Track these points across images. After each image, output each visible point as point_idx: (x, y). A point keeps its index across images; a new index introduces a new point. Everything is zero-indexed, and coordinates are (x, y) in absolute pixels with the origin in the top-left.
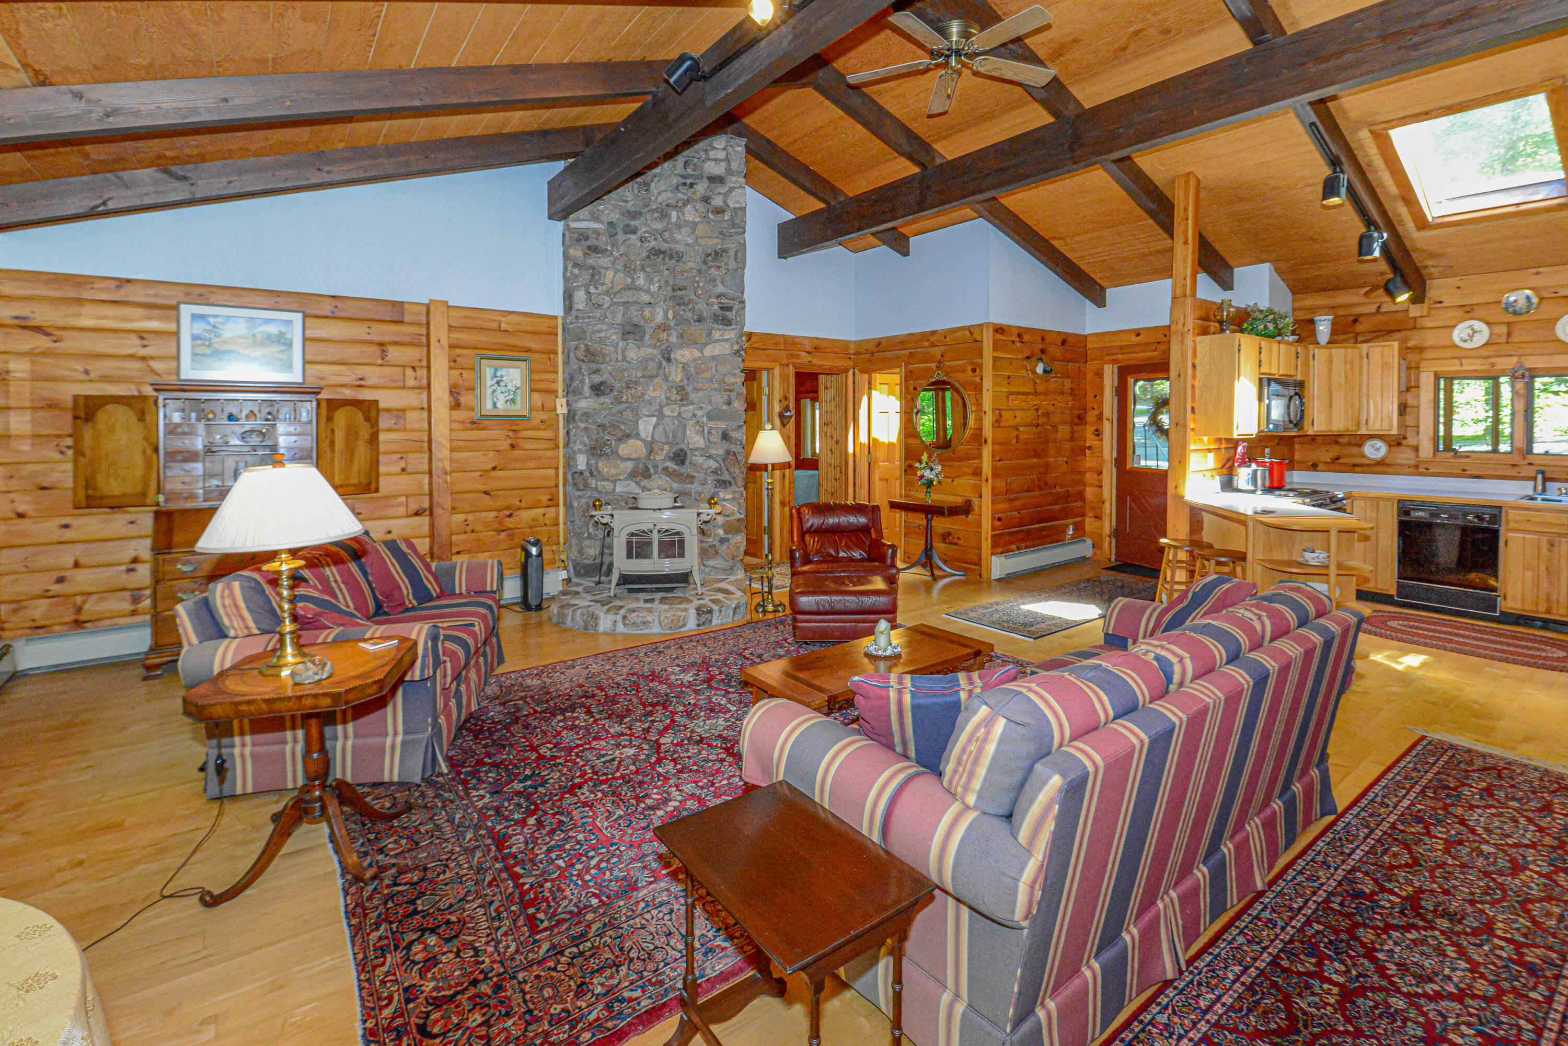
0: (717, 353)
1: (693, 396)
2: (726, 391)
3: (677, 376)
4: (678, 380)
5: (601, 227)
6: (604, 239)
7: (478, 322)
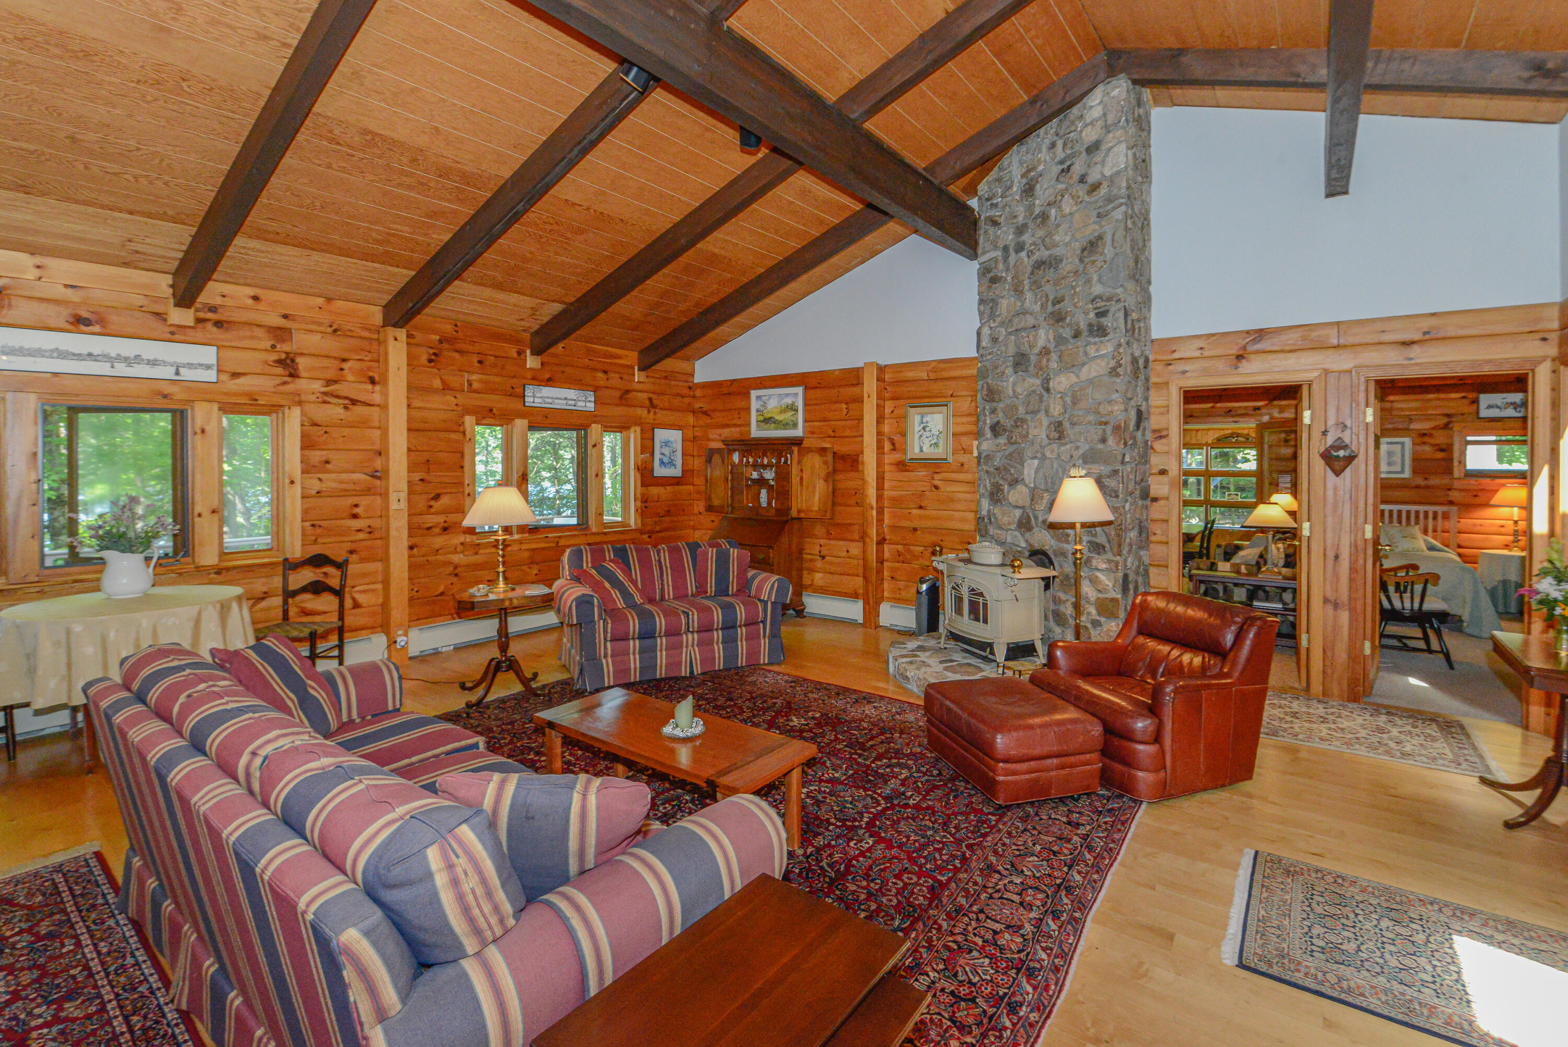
0: (1094, 374)
1: (1070, 431)
2: (1101, 423)
3: (1056, 410)
4: (1056, 413)
5: (998, 253)
6: (1001, 266)
7: (911, 375)
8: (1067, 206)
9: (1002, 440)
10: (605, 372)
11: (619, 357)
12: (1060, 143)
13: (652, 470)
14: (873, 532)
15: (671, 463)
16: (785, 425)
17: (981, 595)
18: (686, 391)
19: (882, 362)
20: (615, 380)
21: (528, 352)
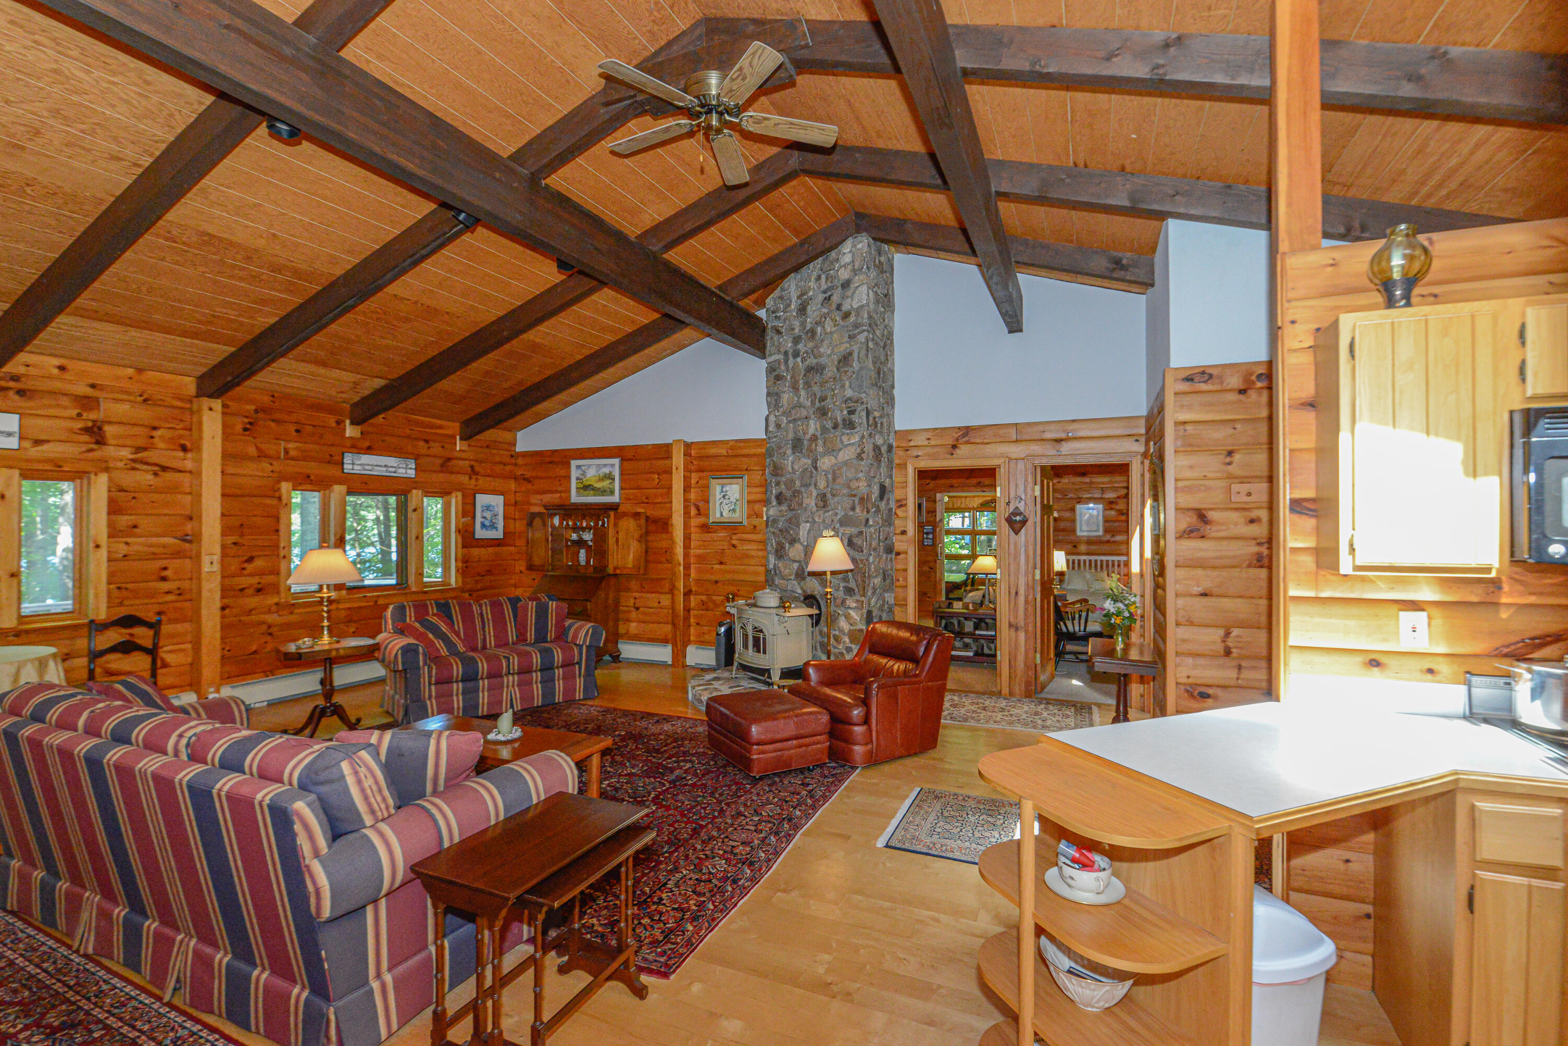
0: (846, 458)
1: (832, 501)
2: (851, 496)
4: (822, 487)
5: (780, 357)
6: (783, 367)
7: (713, 451)
8: (829, 326)
9: (784, 508)
10: (427, 441)
11: (440, 427)
12: (823, 277)
13: (473, 533)
14: (681, 585)
15: (493, 526)
16: (602, 492)
17: (761, 631)
18: (507, 459)
19: (689, 440)
20: (436, 449)
21: (348, 422)
